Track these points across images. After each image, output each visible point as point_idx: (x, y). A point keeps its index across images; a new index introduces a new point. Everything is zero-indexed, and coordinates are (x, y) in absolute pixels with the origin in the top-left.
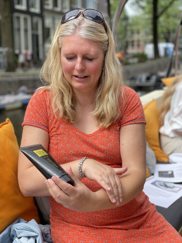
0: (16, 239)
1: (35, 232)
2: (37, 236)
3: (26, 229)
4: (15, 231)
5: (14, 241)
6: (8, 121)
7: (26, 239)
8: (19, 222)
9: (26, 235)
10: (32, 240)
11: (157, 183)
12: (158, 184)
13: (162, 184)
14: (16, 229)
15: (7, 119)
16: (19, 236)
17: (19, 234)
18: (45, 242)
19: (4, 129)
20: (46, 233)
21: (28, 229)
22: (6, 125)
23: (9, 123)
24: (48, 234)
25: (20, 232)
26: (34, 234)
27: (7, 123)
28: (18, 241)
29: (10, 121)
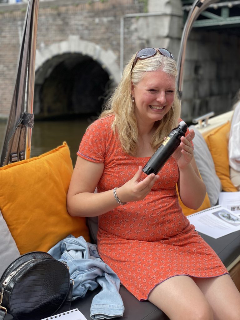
0: (66, 252)
1: (83, 246)
2: (84, 250)
3: (75, 243)
4: (65, 244)
5: (64, 254)
6: (65, 144)
7: (74, 252)
8: (70, 237)
9: (74, 249)
10: (79, 253)
11: (219, 214)
12: (221, 215)
13: (226, 215)
14: (66, 243)
15: (65, 142)
16: (68, 249)
17: (68, 247)
18: (91, 256)
19: (61, 152)
20: (93, 250)
21: (77, 244)
22: (63, 148)
23: (66, 146)
24: (94, 250)
25: (69, 246)
26: (82, 248)
27: (63, 147)
28: (67, 253)
29: (66, 144)
